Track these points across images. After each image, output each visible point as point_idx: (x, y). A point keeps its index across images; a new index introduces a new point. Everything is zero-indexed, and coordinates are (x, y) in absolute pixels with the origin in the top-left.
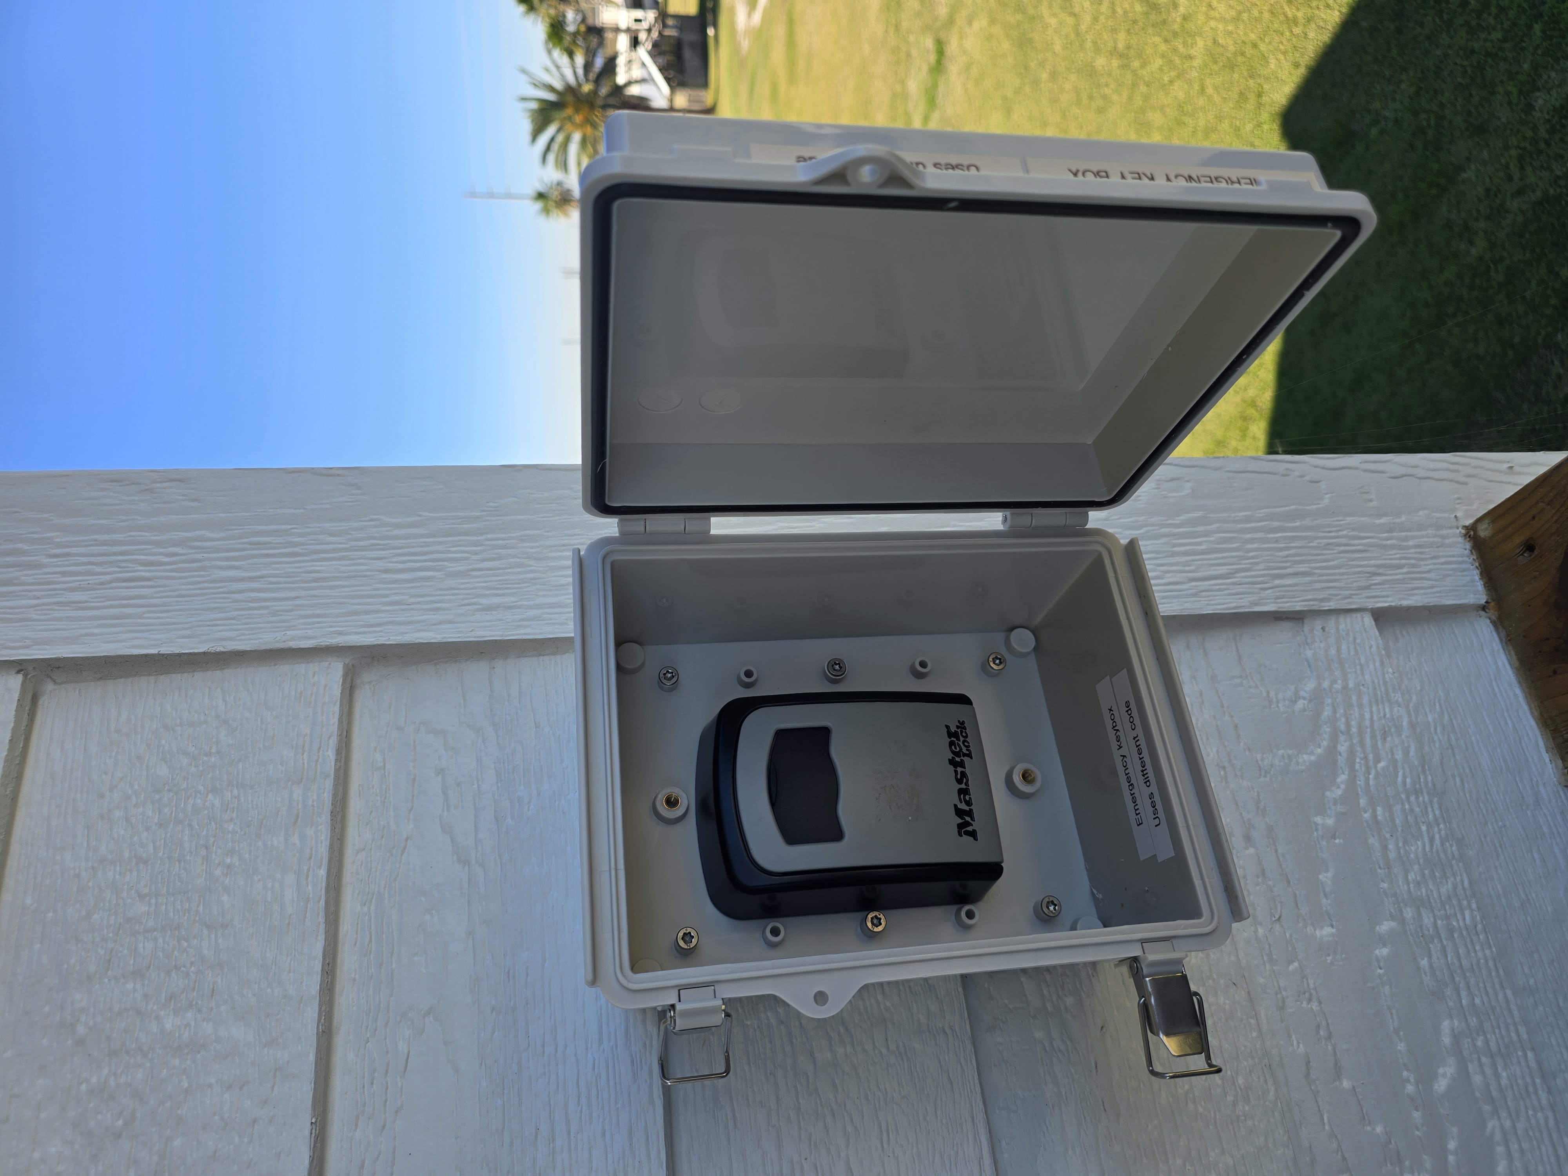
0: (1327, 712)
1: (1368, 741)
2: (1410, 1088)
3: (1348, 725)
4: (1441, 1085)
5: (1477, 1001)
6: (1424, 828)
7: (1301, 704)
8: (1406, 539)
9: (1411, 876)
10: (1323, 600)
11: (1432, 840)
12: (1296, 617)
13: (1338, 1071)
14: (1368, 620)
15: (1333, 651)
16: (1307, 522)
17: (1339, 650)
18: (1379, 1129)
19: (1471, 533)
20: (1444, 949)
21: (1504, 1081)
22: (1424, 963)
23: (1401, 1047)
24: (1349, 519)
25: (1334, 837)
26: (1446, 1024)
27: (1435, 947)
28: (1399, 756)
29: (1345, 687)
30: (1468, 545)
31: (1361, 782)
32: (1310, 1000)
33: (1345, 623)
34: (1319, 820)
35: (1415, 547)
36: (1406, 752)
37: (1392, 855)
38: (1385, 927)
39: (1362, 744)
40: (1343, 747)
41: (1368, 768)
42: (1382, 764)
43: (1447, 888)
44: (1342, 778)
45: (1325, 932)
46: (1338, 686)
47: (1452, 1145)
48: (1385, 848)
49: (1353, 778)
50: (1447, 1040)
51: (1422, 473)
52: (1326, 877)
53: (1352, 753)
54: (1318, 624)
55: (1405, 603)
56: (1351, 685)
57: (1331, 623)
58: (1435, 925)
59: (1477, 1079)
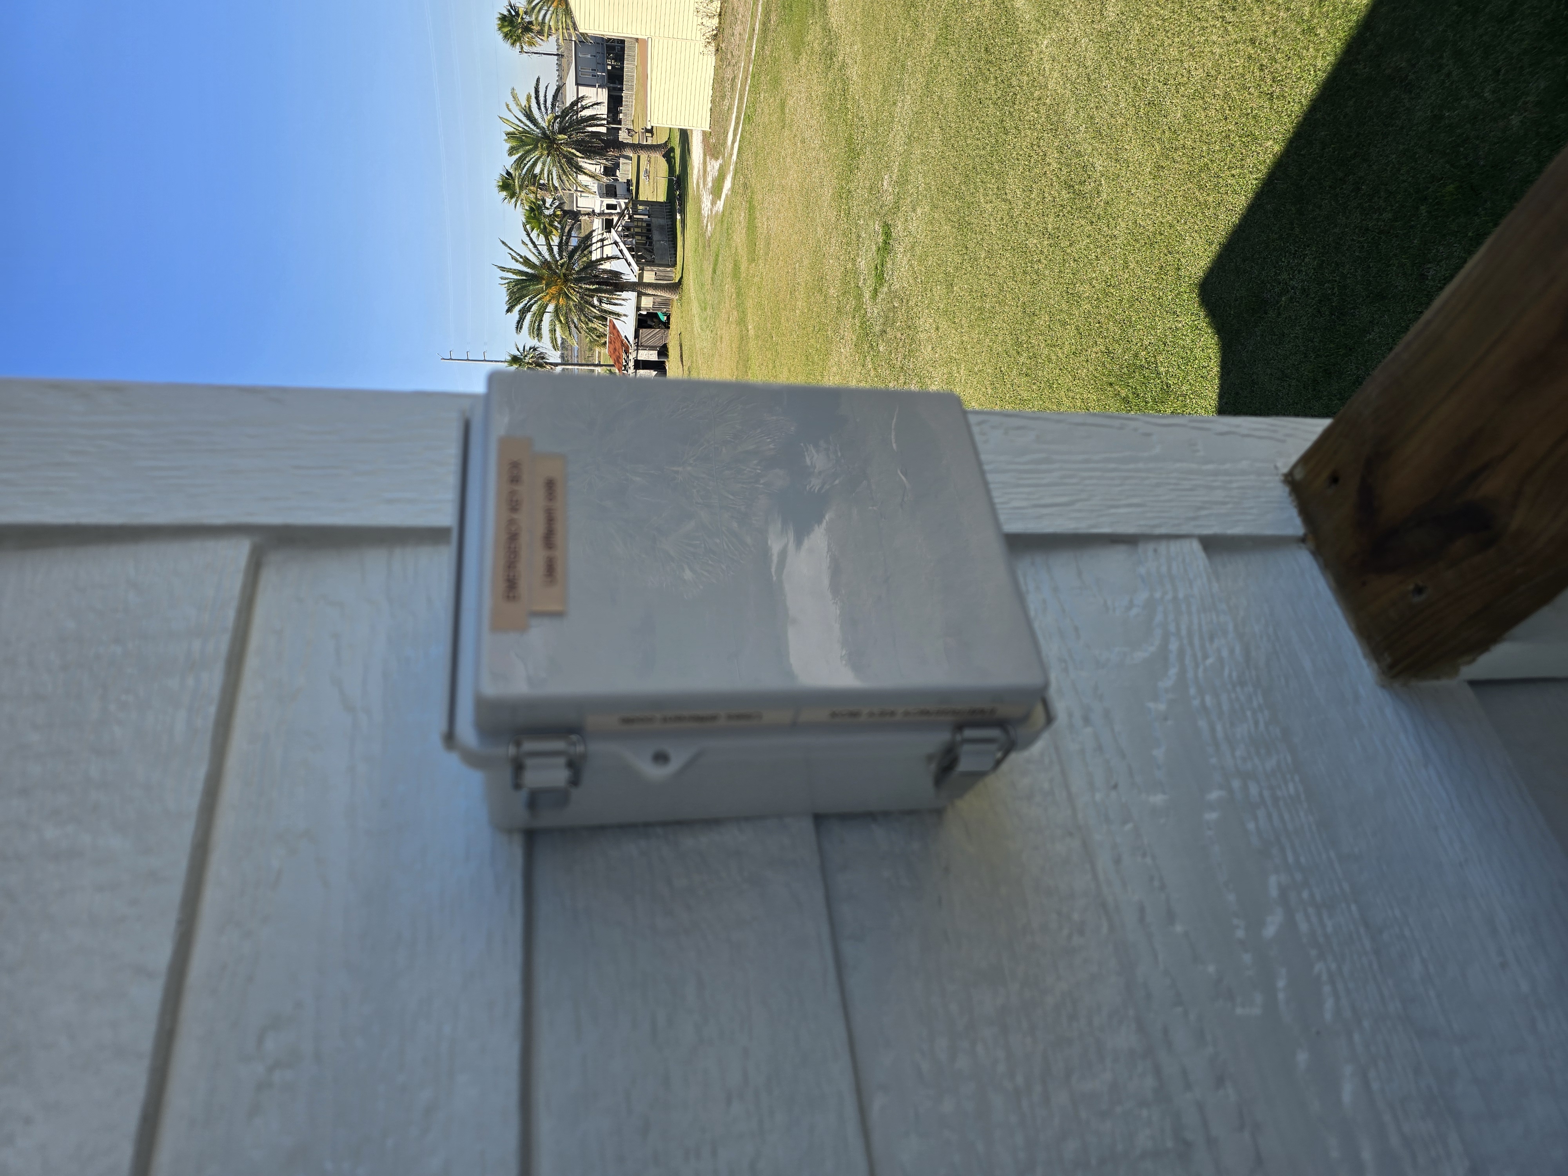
0: (1159, 618)
1: (1197, 641)
2: (1240, 934)
3: (1178, 628)
4: (1270, 931)
5: (1303, 860)
6: (1249, 713)
7: (1134, 611)
8: (1231, 482)
9: (1238, 753)
10: (1155, 526)
11: (1256, 723)
12: (1130, 540)
13: (1171, 917)
14: (1196, 545)
15: (1164, 569)
16: (1141, 465)
17: (1169, 568)
18: (1211, 969)
19: (1289, 479)
20: (1269, 816)
21: (1329, 929)
22: (1251, 826)
23: (1231, 897)
24: (1178, 465)
25: (1166, 719)
26: (1273, 880)
27: (1261, 813)
28: (1225, 653)
29: (1175, 599)
30: (1287, 489)
31: (1190, 675)
32: (1144, 855)
33: (1175, 547)
34: (1151, 705)
35: (1239, 488)
36: (1232, 651)
37: (1220, 734)
38: (1214, 795)
39: (1191, 644)
40: (1174, 646)
41: (1197, 666)
42: (1209, 661)
43: (1271, 764)
44: (1173, 671)
45: (1158, 799)
46: (1169, 596)
47: (1281, 983)
48: (1213, 730)
49: (1183, 671)
50: (1274, 892)
51: (1246, 432)
52: (1159, 753)
53: (1181, 653)
54: (1151, 546)
55: (1230, 532)
56: (1181, 595)
57: (1163, 547)
58: (1261, 795)
59: (1303, 927)
